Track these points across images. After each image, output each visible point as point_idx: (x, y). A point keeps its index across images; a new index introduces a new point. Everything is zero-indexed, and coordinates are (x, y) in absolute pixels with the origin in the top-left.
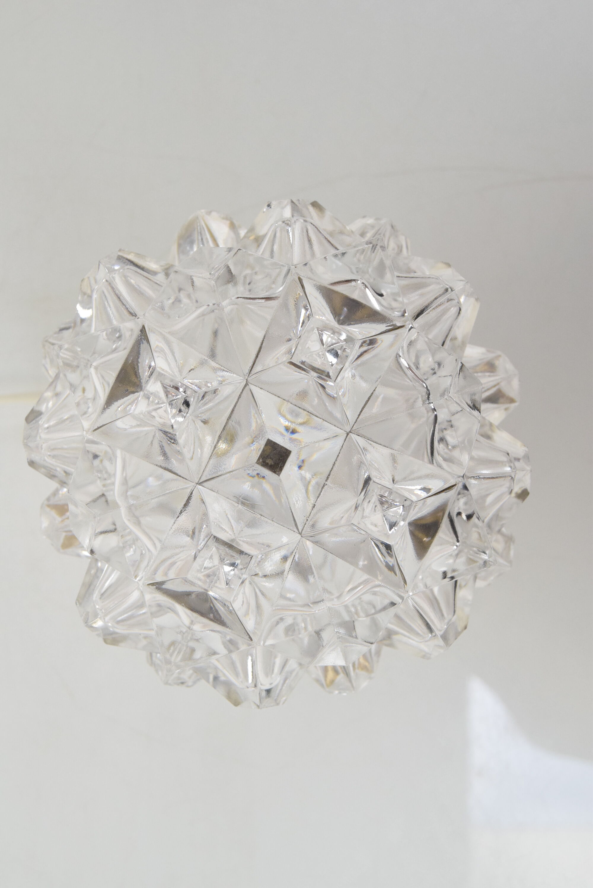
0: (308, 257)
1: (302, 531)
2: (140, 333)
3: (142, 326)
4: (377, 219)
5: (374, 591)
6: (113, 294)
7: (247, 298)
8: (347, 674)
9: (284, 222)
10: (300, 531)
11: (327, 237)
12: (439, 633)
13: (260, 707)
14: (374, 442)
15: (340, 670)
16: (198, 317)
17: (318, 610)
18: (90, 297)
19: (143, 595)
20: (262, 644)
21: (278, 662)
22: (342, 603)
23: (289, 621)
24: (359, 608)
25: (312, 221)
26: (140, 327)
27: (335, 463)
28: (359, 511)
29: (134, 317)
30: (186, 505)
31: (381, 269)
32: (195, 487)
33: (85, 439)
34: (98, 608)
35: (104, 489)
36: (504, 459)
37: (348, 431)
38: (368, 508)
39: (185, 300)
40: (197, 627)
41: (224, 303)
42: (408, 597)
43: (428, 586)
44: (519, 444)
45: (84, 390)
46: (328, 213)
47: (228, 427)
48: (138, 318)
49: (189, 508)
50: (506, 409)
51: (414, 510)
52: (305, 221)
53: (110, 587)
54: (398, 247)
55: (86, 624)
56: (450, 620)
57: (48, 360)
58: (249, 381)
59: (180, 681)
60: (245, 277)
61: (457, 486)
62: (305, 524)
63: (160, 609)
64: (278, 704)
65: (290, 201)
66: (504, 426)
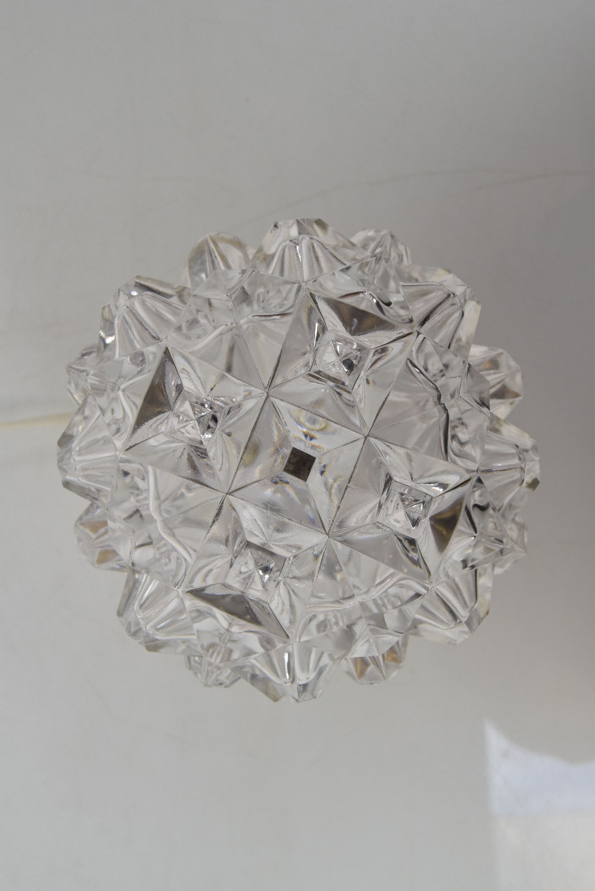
0: (317, 273)
1: (329, 531)
2: (164, 355)
3: (165, 349)
4: (377, 231)
5: (400, 584)
6: (135, 321)
7: (262, 316)
8: (378, 665)
9: (291, 241)
10: (327, 531)
11: (333, 253)
12: (464, 620)
13: (299, 701)
14: (391, 444)
15: (370, 661)
16: (217, 337)
17: (349, 606)
18: (112, 323)
19: (183, 602)
20: (298, 640)
21: (313, 657)
22: (372, 597)
23: (321, 617)
24: (386, 601)
25: (317, 238)
26: (164, 350)
27: (355, 465)
28: (383, 509)
29: (157, 341)
30: (218, 514)
31: (385, 279)
32: (225, 497)
33: (118, 458)
34: (139, 618)
35: (138, 504)
36: (514, 451)
37: (366, 435)
38: (391, 506)
39: (203, 321)
40: (235, 629)
41: (242, 322)
42: (433, 588)
43: (450, 576)
44: (527, 436)
45: (113, 411)
46: (330, 229)
47: (253, 439)
48: (161, 341)
49: (221, 517)
50: (511, 403)
51: (434, 505)
52: (311, 238)
53: (148, 598)
54: (399, 256)
55: (129, 634)
56: (473, 607)
57: (73, 385)
58: (270, 394)
59: (219, 682)
60: (259, 296)
61: (472, 480)
62: (332, 525)
63: (200, 614)
64: (315, 697)
65: (295, 221)
66: (510, 419)
